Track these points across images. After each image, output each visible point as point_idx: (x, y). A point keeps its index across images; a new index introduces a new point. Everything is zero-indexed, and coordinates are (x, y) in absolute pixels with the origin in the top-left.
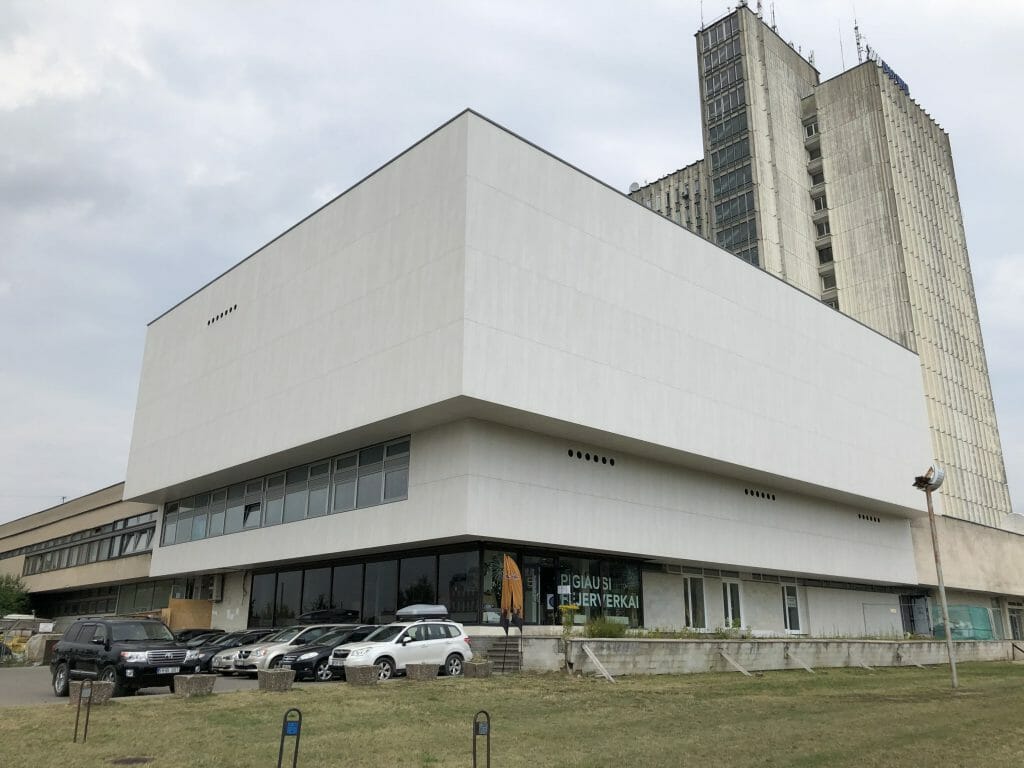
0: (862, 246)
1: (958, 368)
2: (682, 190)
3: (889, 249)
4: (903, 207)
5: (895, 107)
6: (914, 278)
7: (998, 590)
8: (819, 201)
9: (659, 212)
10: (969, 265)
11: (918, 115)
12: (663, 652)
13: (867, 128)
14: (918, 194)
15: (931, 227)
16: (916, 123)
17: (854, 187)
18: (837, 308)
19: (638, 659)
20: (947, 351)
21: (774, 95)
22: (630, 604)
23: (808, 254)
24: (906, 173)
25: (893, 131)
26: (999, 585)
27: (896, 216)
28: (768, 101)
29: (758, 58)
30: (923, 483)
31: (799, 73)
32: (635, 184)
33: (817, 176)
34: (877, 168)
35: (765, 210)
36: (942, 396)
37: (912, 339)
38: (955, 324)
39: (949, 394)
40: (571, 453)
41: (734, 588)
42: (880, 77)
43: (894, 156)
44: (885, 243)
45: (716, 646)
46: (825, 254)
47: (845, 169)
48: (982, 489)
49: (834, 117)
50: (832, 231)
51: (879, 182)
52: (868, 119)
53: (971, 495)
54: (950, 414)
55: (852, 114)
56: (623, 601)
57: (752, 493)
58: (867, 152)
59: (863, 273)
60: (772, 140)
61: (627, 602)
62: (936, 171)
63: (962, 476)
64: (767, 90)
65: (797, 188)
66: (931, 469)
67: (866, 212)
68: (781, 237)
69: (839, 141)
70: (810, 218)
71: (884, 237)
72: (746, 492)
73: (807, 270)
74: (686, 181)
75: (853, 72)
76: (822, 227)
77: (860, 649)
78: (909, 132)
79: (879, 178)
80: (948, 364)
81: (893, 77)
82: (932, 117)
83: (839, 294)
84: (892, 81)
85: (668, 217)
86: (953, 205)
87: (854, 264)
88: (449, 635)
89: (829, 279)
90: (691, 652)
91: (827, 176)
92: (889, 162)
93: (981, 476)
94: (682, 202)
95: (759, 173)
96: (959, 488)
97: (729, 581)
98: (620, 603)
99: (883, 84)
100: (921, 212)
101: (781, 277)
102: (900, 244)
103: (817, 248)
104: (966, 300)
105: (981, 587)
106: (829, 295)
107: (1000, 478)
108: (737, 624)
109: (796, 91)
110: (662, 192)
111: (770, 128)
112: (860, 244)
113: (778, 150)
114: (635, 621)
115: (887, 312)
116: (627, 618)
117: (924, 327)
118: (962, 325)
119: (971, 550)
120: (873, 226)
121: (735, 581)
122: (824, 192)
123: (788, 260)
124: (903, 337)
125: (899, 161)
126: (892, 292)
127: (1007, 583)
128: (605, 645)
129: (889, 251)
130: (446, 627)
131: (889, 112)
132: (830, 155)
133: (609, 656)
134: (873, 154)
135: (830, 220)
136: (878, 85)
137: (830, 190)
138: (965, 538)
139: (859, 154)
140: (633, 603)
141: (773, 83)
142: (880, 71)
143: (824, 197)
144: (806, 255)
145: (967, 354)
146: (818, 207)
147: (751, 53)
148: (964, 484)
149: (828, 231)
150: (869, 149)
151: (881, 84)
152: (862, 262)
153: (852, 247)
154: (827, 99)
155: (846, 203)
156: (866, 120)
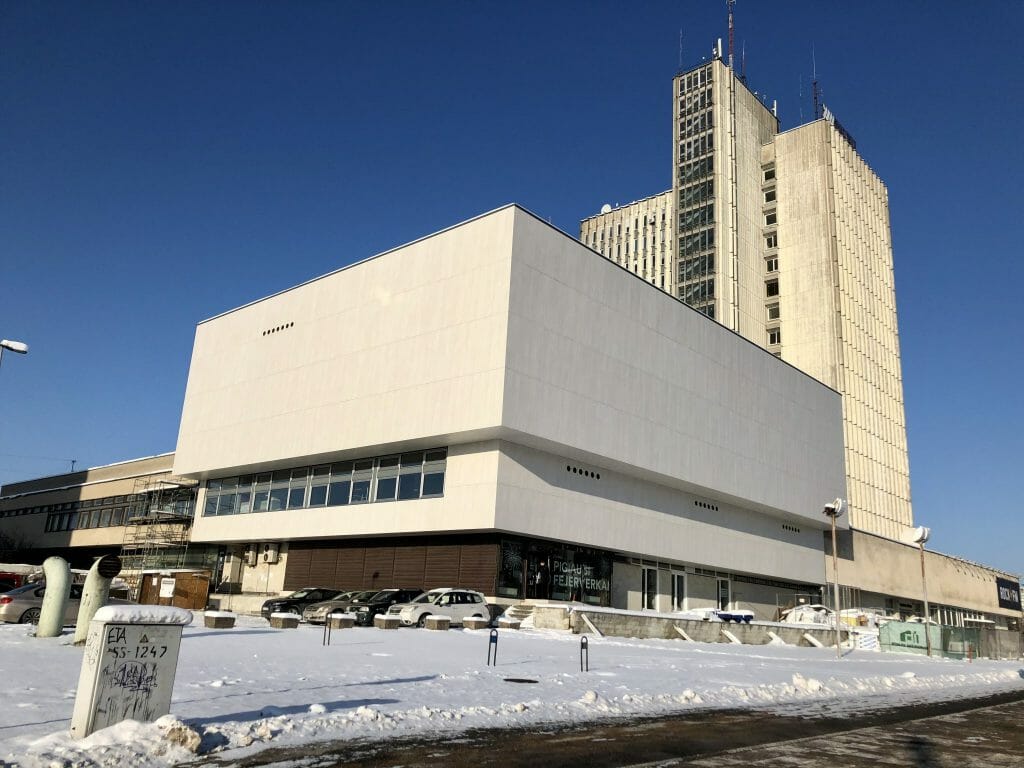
0: (804, 285)
1: (879, 398)
2: (649, 218)
4: (842, 252)
6: (848, 317)
7: (891, 593)
12: (634, 623)
13: (818, 179)
14: (858, 241)
15: (866, 271)
17: (802, 231)
19: (618, 627)
20: (871, 383)
21: (739, 142)
23: (758, 287)
24: (848, 222)
25: (840, 184)
26: (892, 589)
27: (836, 260)
28: (733, 147)
29: (727, 107)
31: (761, 122)
33: (771, 216)
34: (823, 217)
35: (723, 246)
36: (863, 422)
39: (869, 421)
41: (680, 579)
42: (833, 134)
43: (839, 206)
44: (825, 284)
45: (670, 622)
46: (772, 288)
47: (797, 214)
49: (790, 165)
50: (780, 268)
51: (824, 229)
52: (819, 172)
53: (880, 510)
55: (805, 165)
56: (598, 584)
58: (815, 201)
59: (804, 309)
60: (733, 182)
63: (874, 493)
64: (733, 137)
65: (753, 227)
67: (811, 254)
68: (735, 272)
69: (792, 188)
70: (762, 253)
71: (825, 278)
73: (756, 301)
74: (654, 209)
75: (809, 127)
76: (771, 264)
79: (824, 225)
80: (871, 395)
83: (782, 323)
84: (842, 138)
87: (797, 300)
88: (473, 602)
89: (774, 311)
90: (653, 624)
91: (780, 218)
92: (834, 212)
93: (890, 493)
94: (649, 227)
96: (870, 504)
97: (677, 573)
99: (835, 141)
100: (858, 258)
102: (838, 285)
103: (766, 282)
105: (877, 589)
106: (773, 325)
107: (906, 496)
109: (757, 138)
110: (631, 216)
111: (733, 172)
112: (803, 282)
115: (822, 346)
117: (852, 361)
120: (815, 268)
121: (680, 573)
122: (776, 233)
124: (834, 369)
125: (843, 212)
126: (827, 328)
127: (899, 588)
128: (596, 615)
129: (828, 291)
130: (472, 595)
132: (784, 199)
134: (821, 204)
135: (779, 258)
136: (830, 141)
137: (781, 233)
139: (809, 202)
140: (605, 586)
141: (739, 131)
142: (832, 129)
148: (875, 500)
149: (777, 268)
150: (818, 199)
151: (832, 140)
152: (804, 299)
153: (796, 284)
154: (785, 148)
155: (794, 244)
156: (817, 172)
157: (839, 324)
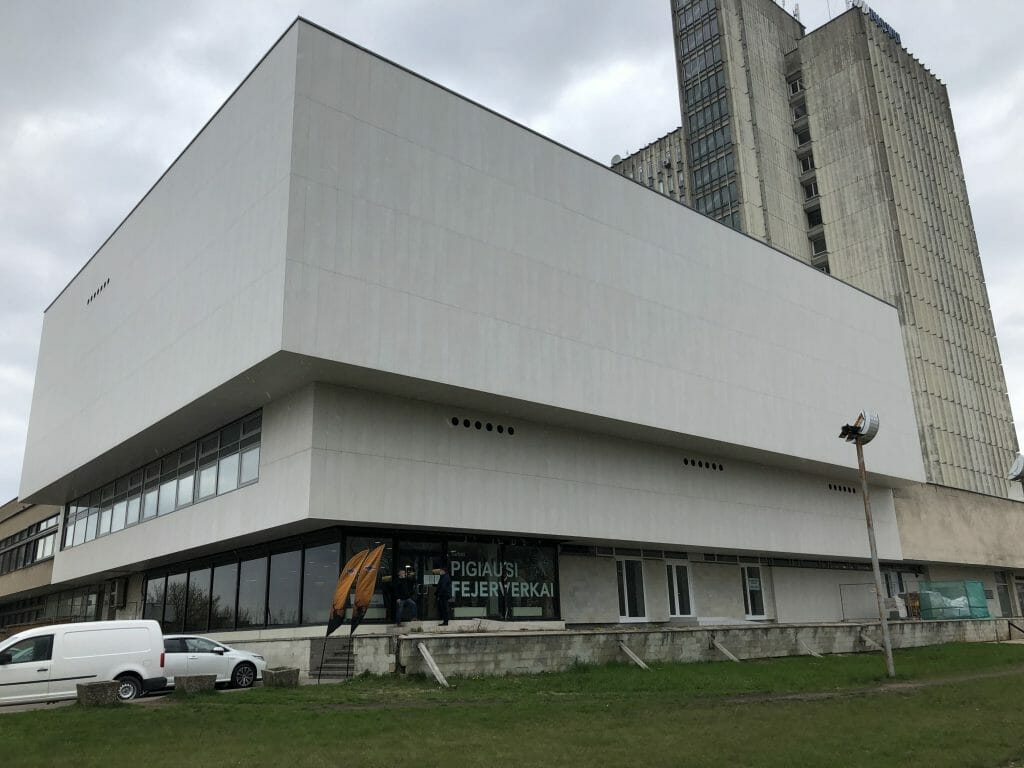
0: (852, 206)
1: (961, 331)
2: (664, 159)
3: (881, 207)
4: (894, 161)
5: (884, 56)
6: (909, 237)
7: (1000, 564)
8: (806, 161)
9: (642, 184)
10: (972, 223)
11: (910, 66)
13: (855, 79)
14: (913, 147)
15: (928, 183)
16: (909, 73)
17: (842, 143)
18: (828, 272)
20: (949, 313)
21: (753, 51)
22: (543, 593)
23: (795, 216)
24: (898, 126)
25: (882, 82)
26: (1001, 558)
27: (888, 171)
28: (746, 58)
29: (734, 11)
30: (851, 433)
31: (781, 28)
32: (617, 157)
33: (803, 135)
34: (866, 121)
35: (746, 171)
36: (944, 360)
37: (908, 301)
38: (957, 283)
39: (952, 358)
40: (455, 422)
41: (682, 571)
42: (867, 26)
43: (884, 108)
44: (877, 200)
45: (612, 638)
46: (814, 217)
47: (832, 124)
48: (991, 458)
49: (820, 70)
50: (820, 192)
51: (869, 136)
52: (854, 70)
53: (978, 465)
54: (953, 380)
55: (838, 66)
56: (533, 589)
57: (693, 463)
58: (854, 105)
59: (854, 235)
60: (751, 98)
61: (539, 590)
62: (932, 124)
63: (968, 445)
64: (745, 46)
65: (782, 149)
66: (861, 417)
67: (855, 168)
68: (763, 200)
69: (825, 95)
70: (796, 179)
71: (876, 193)
72: (686, 462)
73: (795, 233)
74: (668, 150)
75: (837, 21)
76: (810, 188)
77: (811, 635)
78: (901, 82)
79: (867, 132)
80: (950, 328)
81: (882, 25)
82: (926, 68)
83: (830, 257)
84: (881, 29)
85: (651, 188)
86: (953, 159)
87: (844, 225)
89: (818, 243)
91: (814, 134)
92: (878, 114)
93: (990, 444)
94: (665, 171)
95: (738, 134)
96: (964, 458)
97: (675, 563)
98: (529, 591)
99: (870, 32)
100: (916, 167)
101: (765, 242)
102: (893, 200)
103: (805, 211)
104: (970, 259)
105: (981, 560)
106: (820, 259)
107: (1011, 446)
108: (685, 609)
109: (778, 46)
110: (645, 162)
111: (749, 85)
112: (850, 203)
113: (758, 107)
114: (550, 612)
115: (881, 274)
116: (540, 609)
117: (922, 288)
118: (965, 286)
119: (967, 520)
120: (862, 183)
121: (682, 563)
122: (811, 151)
123: (773, 223)
124: (898, 299)
125: (890, 114)
126: (885, 253)
129: (881, 209)
131: (878, 61)
132: (817, 111)
133: (458, 655)
134: (861, 106)
135: (818, 180)
136: (864, 33)
137: (817, 149)
138: (960, 508)
139: (847, 107)
140: (546, 591)
141: (751, 38)
142: (866, 18)
143: (811, 156)
144: (793, 219)
145: (971, 316)
146: (806, 168)
147: (726, 7)
148: (970, 453)
149: (817, 192)
150: (857, 101)
151: (867, 32)
152: (853, 222)
153: (842, 206)
154: (811, 52)
155: (834, 161)
156: (852, 71)
157: (899, 245)
